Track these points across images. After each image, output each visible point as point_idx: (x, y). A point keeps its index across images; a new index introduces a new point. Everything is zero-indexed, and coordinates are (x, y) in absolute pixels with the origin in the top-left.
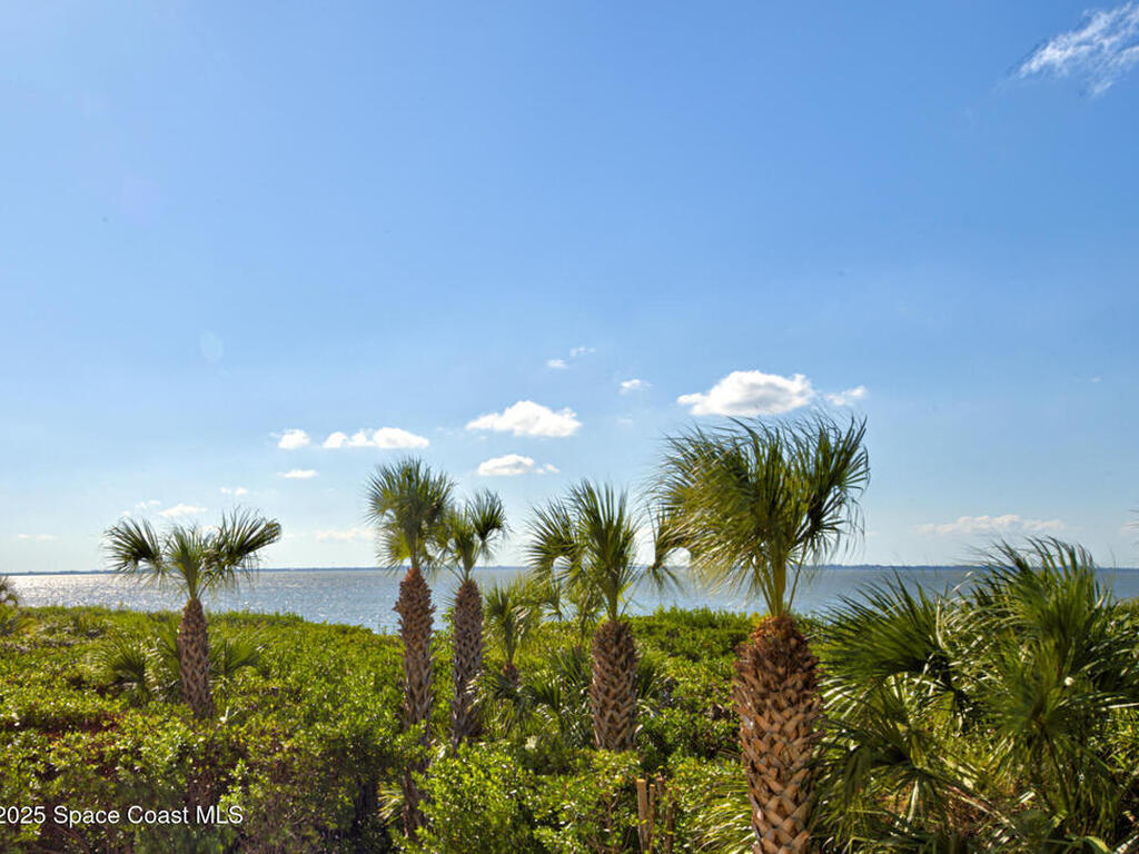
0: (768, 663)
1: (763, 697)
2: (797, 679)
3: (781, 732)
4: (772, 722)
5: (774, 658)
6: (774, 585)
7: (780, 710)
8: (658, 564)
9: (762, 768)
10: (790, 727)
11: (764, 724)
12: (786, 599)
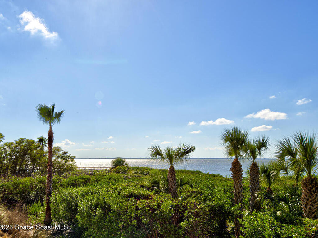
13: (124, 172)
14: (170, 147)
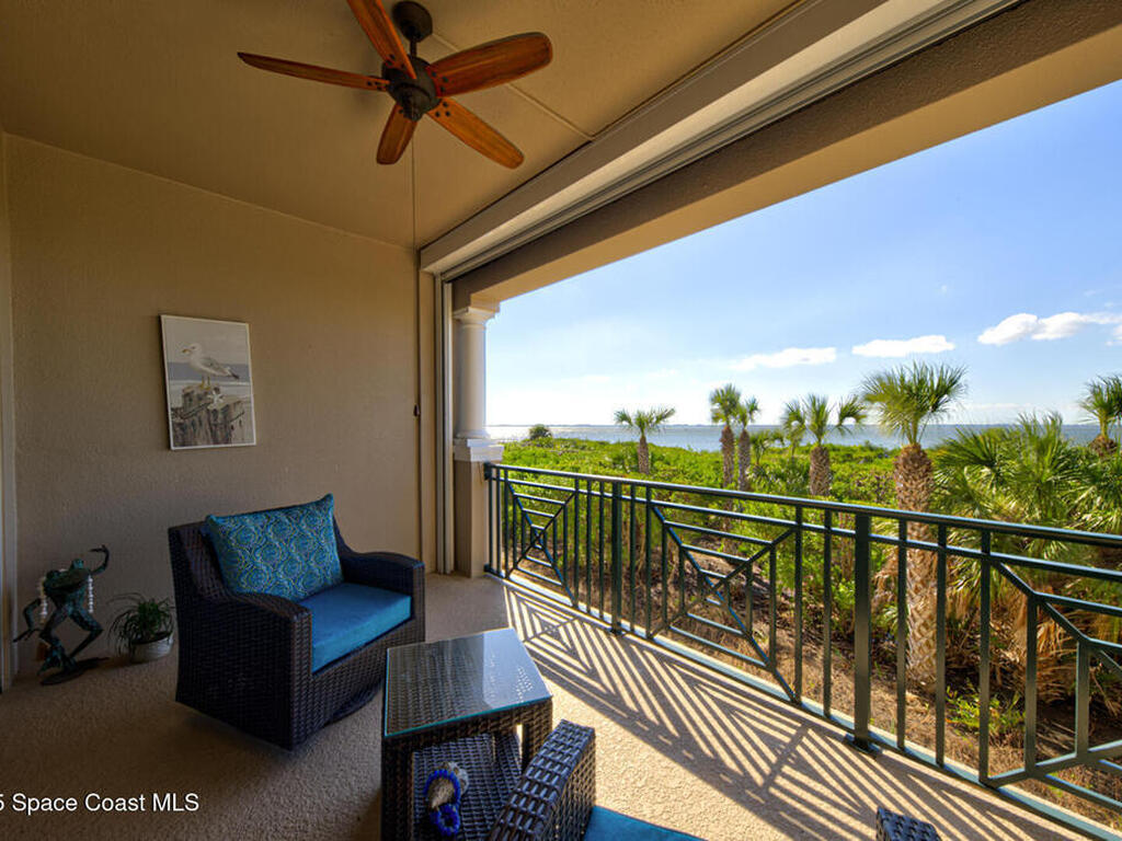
0: (910, 462)
1: (908, 475)
2: (924, 468)
3: (916, 489)
4: (912, 484)
5: (913, 460)
6: (912, 434)
7: (916, 480)
8: (840, 425)
9: (907, 501)
10: (920, 486)
11: (908, 485)
12: (918, 438)
13: (550, 445)
14: (641, 409)
